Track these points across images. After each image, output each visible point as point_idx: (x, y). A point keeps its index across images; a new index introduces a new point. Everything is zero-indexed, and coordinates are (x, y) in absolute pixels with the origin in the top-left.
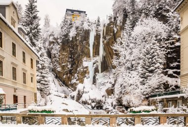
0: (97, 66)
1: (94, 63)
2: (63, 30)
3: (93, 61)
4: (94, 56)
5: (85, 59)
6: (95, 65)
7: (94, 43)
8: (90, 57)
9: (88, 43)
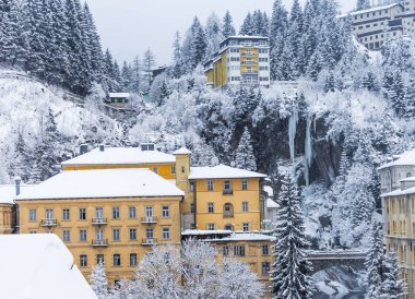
0: (302, 173)
1: (297, 169)
2: (239, 106)
3: (295, 165)
4: (296, 156)
5: (281, 161)
6: (299, 172)
7: (297, 135)
8: (289, 157)
9: (286, 135)
